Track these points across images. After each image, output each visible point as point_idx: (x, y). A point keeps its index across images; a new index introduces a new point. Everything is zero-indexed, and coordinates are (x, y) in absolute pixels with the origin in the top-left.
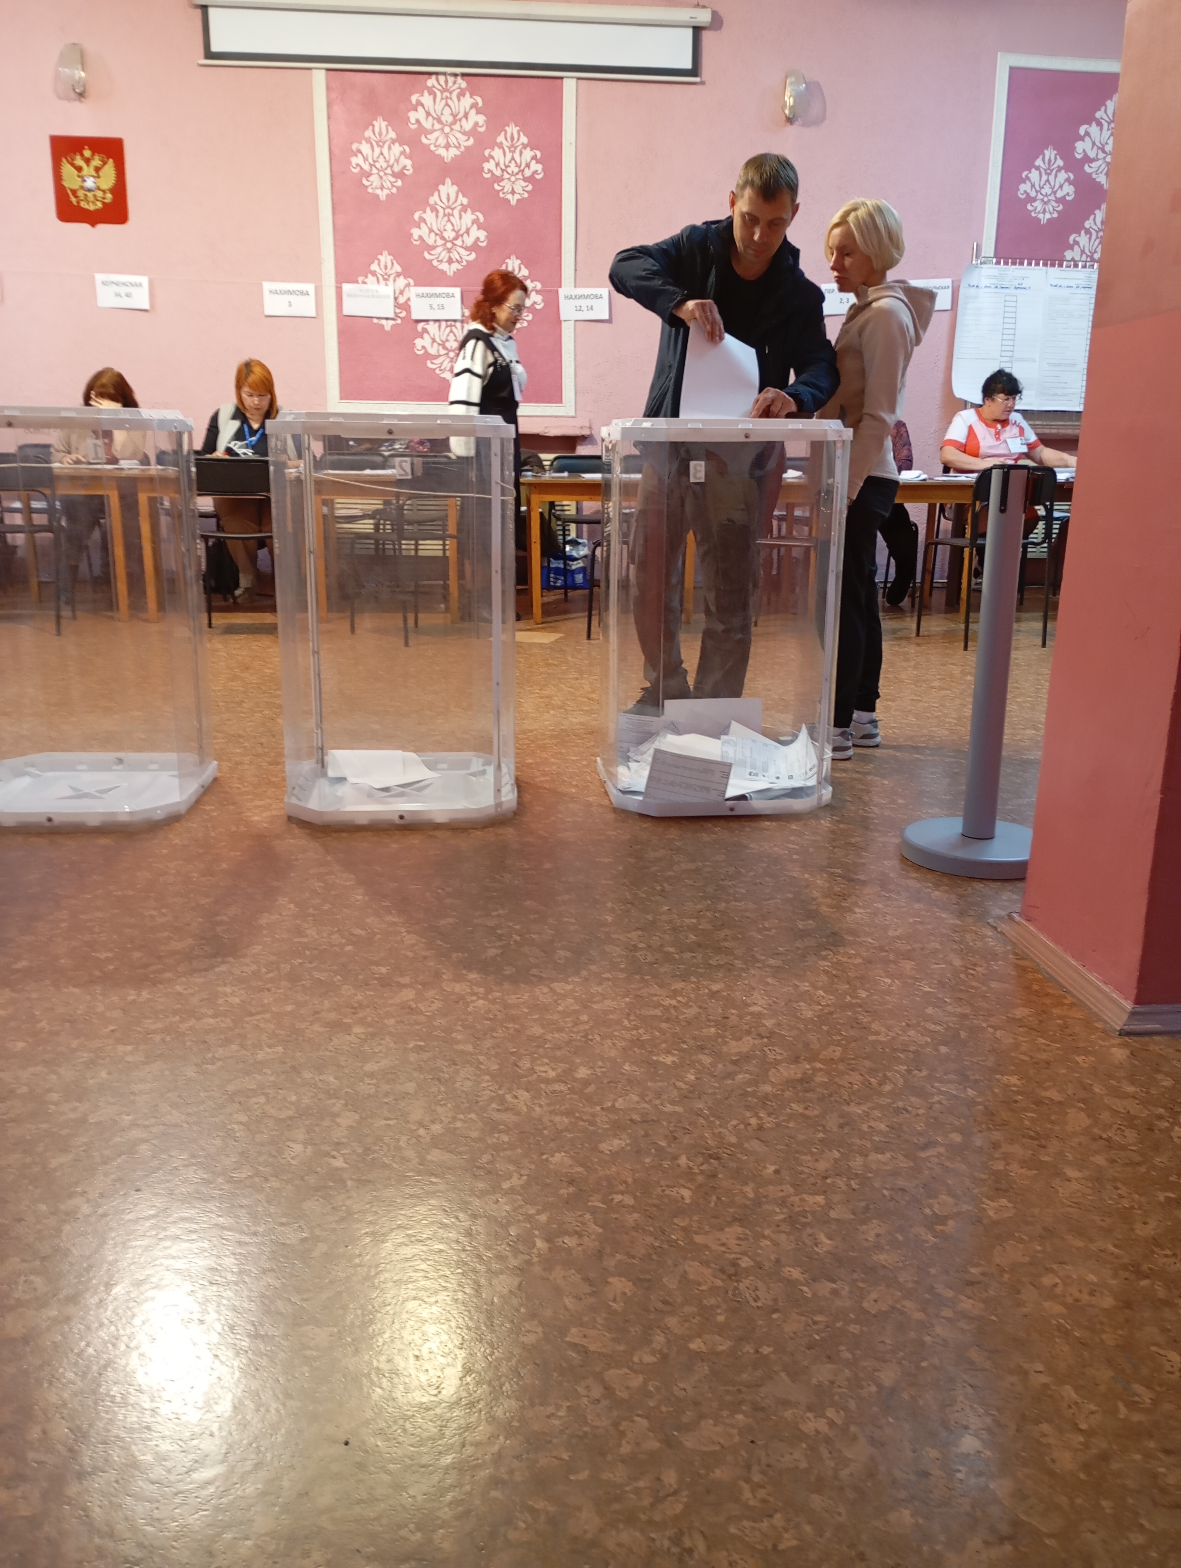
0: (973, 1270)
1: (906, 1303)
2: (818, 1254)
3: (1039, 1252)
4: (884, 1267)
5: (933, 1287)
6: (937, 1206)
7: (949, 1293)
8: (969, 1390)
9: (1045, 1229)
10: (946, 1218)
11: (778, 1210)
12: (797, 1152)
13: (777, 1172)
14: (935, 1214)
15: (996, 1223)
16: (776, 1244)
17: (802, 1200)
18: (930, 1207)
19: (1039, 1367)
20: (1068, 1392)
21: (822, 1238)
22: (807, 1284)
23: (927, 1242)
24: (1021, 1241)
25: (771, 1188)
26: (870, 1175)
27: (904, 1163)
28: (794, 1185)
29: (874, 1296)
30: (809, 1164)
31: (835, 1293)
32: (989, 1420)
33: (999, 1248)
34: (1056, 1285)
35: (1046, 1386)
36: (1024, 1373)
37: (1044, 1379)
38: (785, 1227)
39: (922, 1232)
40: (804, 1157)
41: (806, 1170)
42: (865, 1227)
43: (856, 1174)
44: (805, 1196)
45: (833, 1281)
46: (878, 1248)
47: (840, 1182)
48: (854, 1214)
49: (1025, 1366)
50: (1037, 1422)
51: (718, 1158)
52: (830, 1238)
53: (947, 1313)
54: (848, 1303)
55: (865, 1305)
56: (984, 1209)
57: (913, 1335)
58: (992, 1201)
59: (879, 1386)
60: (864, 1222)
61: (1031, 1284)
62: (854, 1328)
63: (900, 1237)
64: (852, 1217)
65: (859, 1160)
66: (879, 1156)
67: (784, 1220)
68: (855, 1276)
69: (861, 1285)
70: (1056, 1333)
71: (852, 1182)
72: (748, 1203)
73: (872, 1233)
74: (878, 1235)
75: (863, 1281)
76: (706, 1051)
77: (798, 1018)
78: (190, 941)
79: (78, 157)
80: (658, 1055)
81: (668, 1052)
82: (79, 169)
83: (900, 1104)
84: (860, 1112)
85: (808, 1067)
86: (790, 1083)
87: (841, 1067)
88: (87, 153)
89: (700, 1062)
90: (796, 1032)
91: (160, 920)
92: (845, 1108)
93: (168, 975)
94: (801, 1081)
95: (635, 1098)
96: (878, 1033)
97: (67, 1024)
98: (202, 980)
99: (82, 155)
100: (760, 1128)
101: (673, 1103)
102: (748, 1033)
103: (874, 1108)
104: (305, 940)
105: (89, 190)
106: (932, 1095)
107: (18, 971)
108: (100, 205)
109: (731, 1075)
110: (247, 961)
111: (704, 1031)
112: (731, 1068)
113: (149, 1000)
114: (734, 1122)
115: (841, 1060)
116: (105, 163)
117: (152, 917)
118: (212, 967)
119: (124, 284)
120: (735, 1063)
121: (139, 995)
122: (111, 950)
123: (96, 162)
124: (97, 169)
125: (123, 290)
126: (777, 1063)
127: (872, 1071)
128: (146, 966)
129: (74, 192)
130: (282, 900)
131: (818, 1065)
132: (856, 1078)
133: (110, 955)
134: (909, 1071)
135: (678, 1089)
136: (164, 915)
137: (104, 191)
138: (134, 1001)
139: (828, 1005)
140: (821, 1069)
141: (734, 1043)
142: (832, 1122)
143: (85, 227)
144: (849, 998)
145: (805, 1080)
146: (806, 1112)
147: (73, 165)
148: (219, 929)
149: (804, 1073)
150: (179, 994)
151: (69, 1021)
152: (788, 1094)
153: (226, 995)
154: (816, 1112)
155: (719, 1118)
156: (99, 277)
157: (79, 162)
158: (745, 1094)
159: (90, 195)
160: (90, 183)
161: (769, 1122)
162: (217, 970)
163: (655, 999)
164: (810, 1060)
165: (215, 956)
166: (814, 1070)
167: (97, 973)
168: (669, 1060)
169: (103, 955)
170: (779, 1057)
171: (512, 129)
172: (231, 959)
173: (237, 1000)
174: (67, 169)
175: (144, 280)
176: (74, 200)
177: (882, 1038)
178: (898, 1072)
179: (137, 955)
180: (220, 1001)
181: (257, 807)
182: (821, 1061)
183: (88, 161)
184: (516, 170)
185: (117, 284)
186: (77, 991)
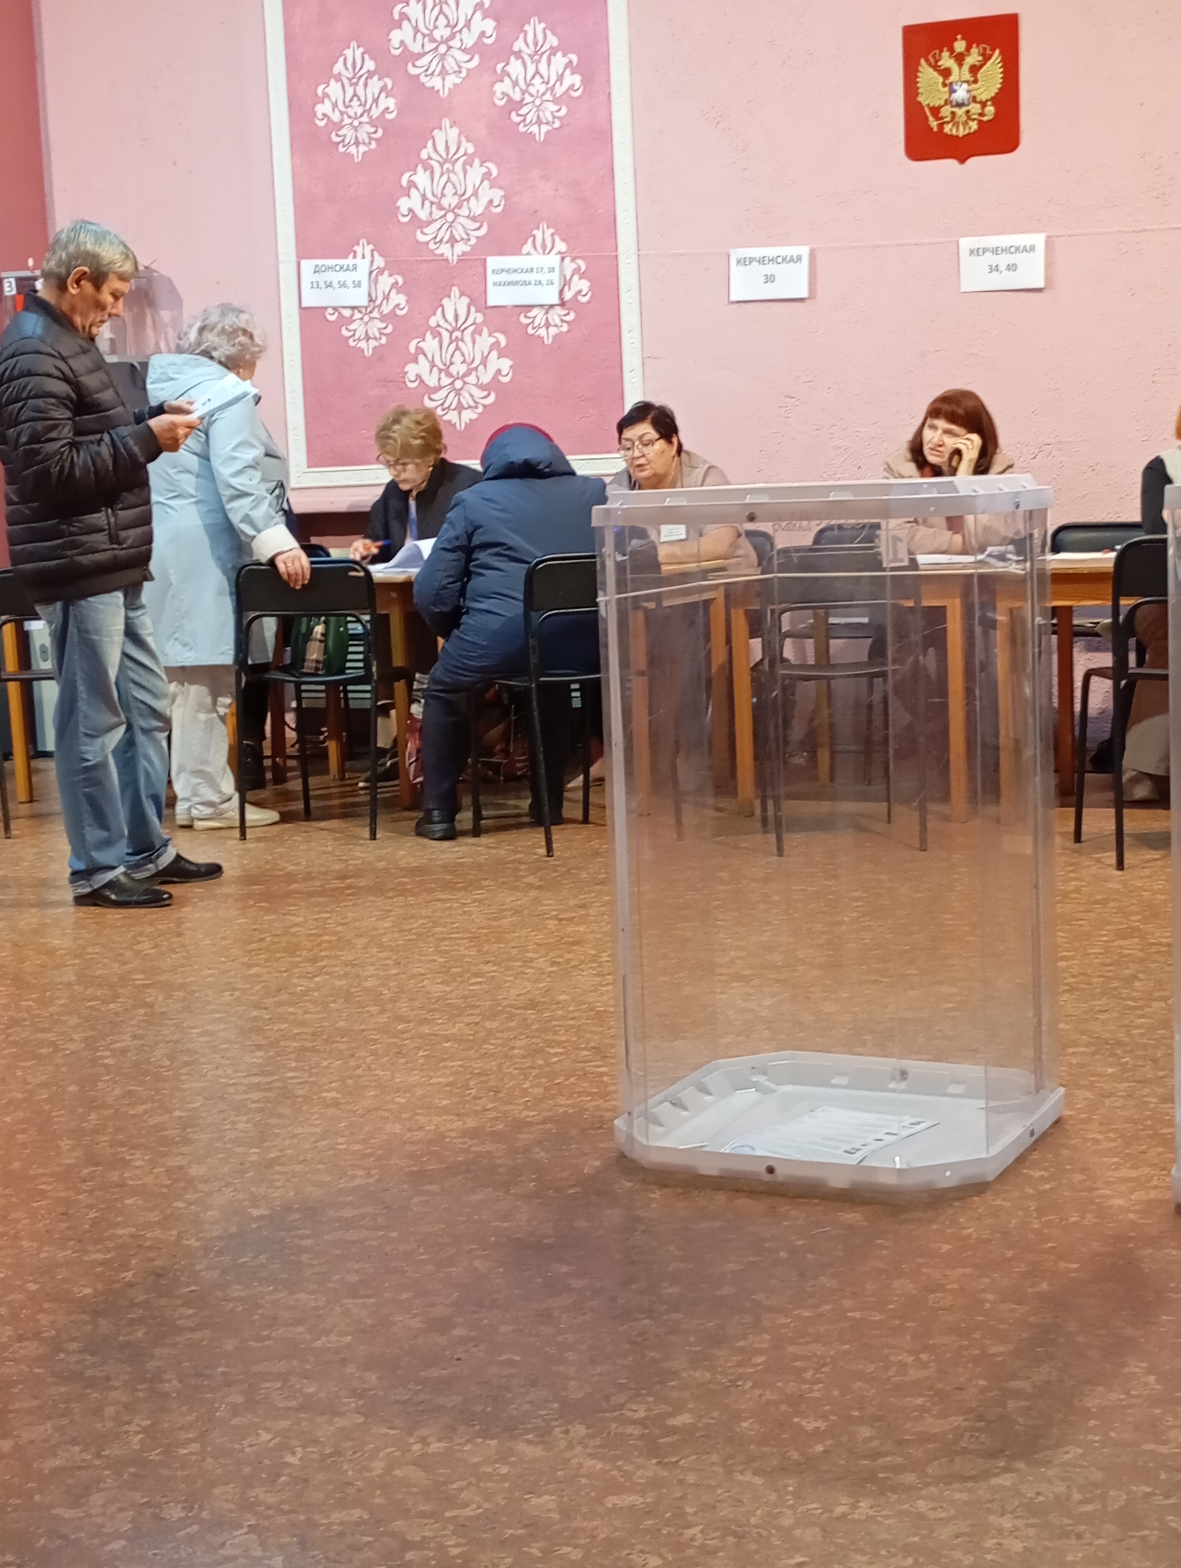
78: (957, 1420)
79: (946, 54)
82: (946, 73)
88: (960, 46)
91: (914, 1374)
93: (910, 1478)
97: (731, 1539)
98: (965, 1496)
99: (951, 50)
104: (1163, 1449)
105: (960, 105)
107: (674, 1430)
108: (974, 126)
110: (1051, 1473)
113: (869, 1518)
116: (986, 58)
117: (902, 1366)
118: (986, 1475)
119: (1007, 250)
121: (854, 1507)
122: (824, 1417)
123: (974, 58)
124: (975, 70)
125: (1003, 260)
128: (875, 1455)
129: (935, 111)
130: (1136, 1367)
133: (821, 1424)
136: (924, 1365)
137: (984, 104)
138: (844, 1516)
143: (952, 163)
147: (935, 67)
148: (1011, 1404)
150: (921, 1516)
151: (735, 1534)
153: (1000, 1531)
156: (967, 243)
157: (947, 61)
159: (960, 112)
160: (961, 93)
162: (994, 1481)
165: (994, 1454)
167: (795, 1456)
169: (810, 1424)
172: (1021, 1465)
173: (1018, 1546)
174: (927, 75)
175: (1038, 240)
176: (934, 124)
179: (865, 1432)
180: (990, 1543)
181: (1124, 1180)
183: (960, 59)
185: (995, 251)
186: (758, 1481)
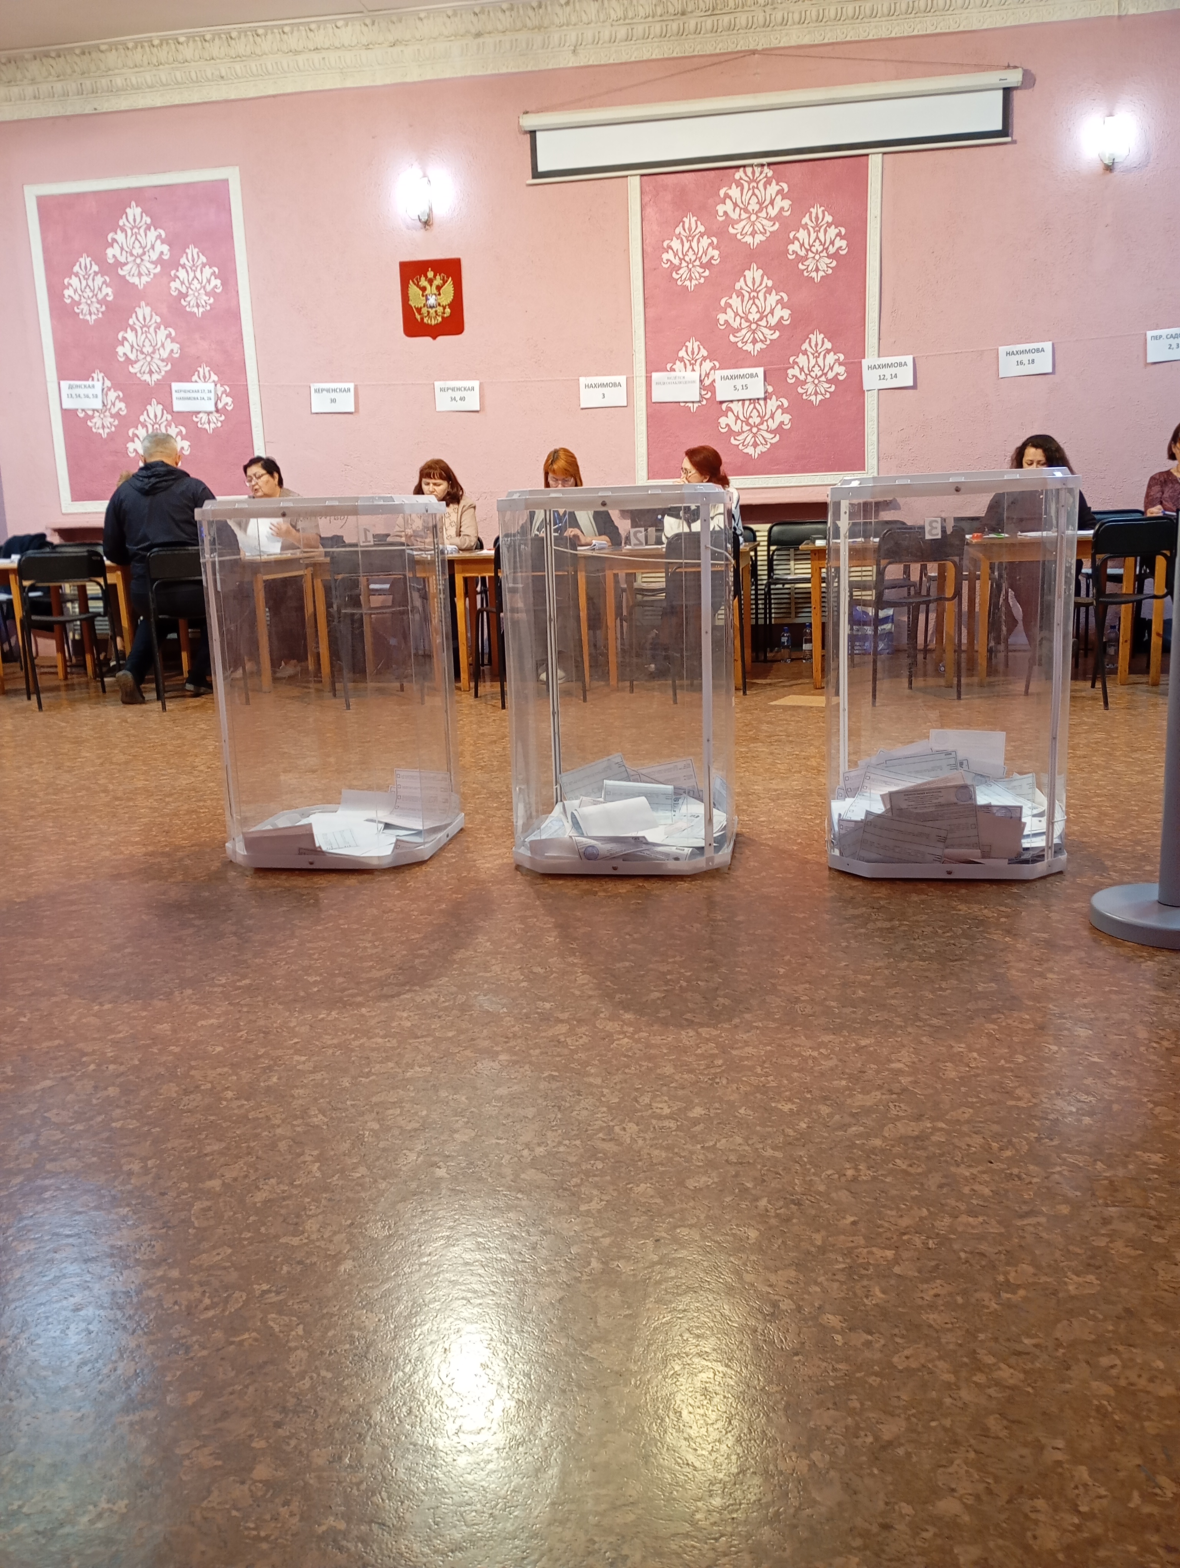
0: (1026, 1341)
1: (941, 1364)
2: (865, 1305)
3: (1109, 1332)
4: (930, 1326)
5: (974, 1352)
6: (1013, 1274)
7: (990, 1360)
8: (972, 1455)
9: (1127, 1310)
10: (1019, 1286)
11: (841, 1259)
12: (884, 1206)
13: (854, 1223)
14: (1007, 1281)
15: (1072, 1298)
16: (825, 1291)
17: (872, 1253)
18: (1006, 1274)
19: (1060, 1443)
20: (1083, 1472)
21: (877, 1291)
22: (842, 1332)
23: (988, 1307)
24: (1094, 1318)
25: (842, 1237)
26: (953, 1236)
27: (995, 1228)
28: (866, 1238)
29: (907, 1352)
30: (891, 1220)
31: (868, 1344)
32: (981, 1487)
33: (1065, 1322)
34: (1113, 1367)
35: (1059, 1463)
36: (1041, 1448)
37: (1059, 1456)
38: (841, 1277)
39: (986, 1296)
40: (889, 1212)
41: (886, 1225)
42: (925, 1286)
43: (938, 1234)
44: (874, 1249)
45: (870, 1333)
46: (932, 1307)
47: (917, 1239)
48: (919, 1272)
49: (1044, 1441)
50: (1032, 1497)
51: (798, 1203)
52: (884, 1292)
53: (980, 1378)
54: (878, 1356)
55: (895, 1359)
56: (1066, 1283)
57: (934, 1394)
58: (1078, 1276)
59: (877, 1438)
60: (926, 1281)
61: (1088, 1363)
62: (873, 1380)
63: (960, 1300)
64: (916, 1274)
65: (947, 1220)
66: (971, 1219)
67: (843, 1270)
68: (896, 1331)
69: (898, 1340)
70: (1093, 1413)
71: (931, 1242)
72: (813, 1249)
73: (932, 1292)
74: (937, 1295)
75: (903, 1337)
76: (828, 1102)
77: (940, 1078)
78: (389, 970)
79: (423, 279)
80: (778, 1101)
81: (789, 1100)
82: (424, 289)
83: (1015, 1171)
84: (967, 1174)
85: (929, 1125)
86: (903, 1140)
87: (965, 1128)
88: (430, 274)
89: (817, 1112)
90: (930, 1091)
91: (370, 951)
92: (953, 1169)
93: (359, 999)
94: (916, 1138)
95: (739, 1140)
96: (1019, 1099)
97: (262, 1035)
98: (386, 1004)
99: (426, 277)
100: (855, 1179)
101: (775, 1148)
102: (880, 1087)
103: (984, 1172)
104: (488, 975)
105: (431, 307)
106: (1055, 1165)
107: (239, 988)
108: (440, 319)
109: (844, 1127)
110: (431, 990)
111: (835, 1082)
112: (848, 1119)
113: (336, 1019)
114: (830, 1172)
115: (968, 1122)
116: (445, 282)
117: (365, 948)
118: (398, 994)
119: (459, 389)
120: (853, 1115)
121: (328, 1015)
122: (321, 975)
123: (438, 281)
124: (439, 288)
125: (458, 395)
126: (898, 1118)
127: (996, 1136)
128: (343, 990)
129: (419, 310)
130: (481, 939)
131: (941, 1125)
132: (977, 1140)
133: (318, 978)
134: (1038, 1139)
135: (786, 1136)
136: (376, 947)
137: (444, 308)
138: (323, 1019)
139: (977, 1068)
140: (942, 1129)
141: (860, 1096)
142: (934, 1181)
143: (428, 339)
144: (1003, 1062)
145: (921, 1138)
146: (910, 1169)
147: (418, 286)
148: (417, 961)
149: (923, 1131)
150: (363, 1016)
151: (264, 1032)
152: (897, 1150)
153: (401, 1019)
154: (920, 1170)
155: (816, 1166)
156: (438, 385)
157: (424, 282)
158: (853, 1145)
159: (432, 311)
160: (432, 301)
161: (866, 1174)
162: (402, 997)
163: (797, 1049)
164: (933, 1119)
165: (403, 985)
166: (935, 1129)
167: (302, 994)
168: (786, 1107)
169: (311, 979)
170: (901, 1114)
171: (817, 210)
172: (417, 988)
173: (409, 1024)
174: (413, 290)
175: (476, 384)
176: (418, 317)
177: (1021, 1104)
178: (1026, 1139)
179: (340, 980)
180: (394, 1024)
181: (492, 855)
182: (947, 1122)
183: (431, 282)
184: (820, 248)
185: (453, 389)
186: (280, 1007)
